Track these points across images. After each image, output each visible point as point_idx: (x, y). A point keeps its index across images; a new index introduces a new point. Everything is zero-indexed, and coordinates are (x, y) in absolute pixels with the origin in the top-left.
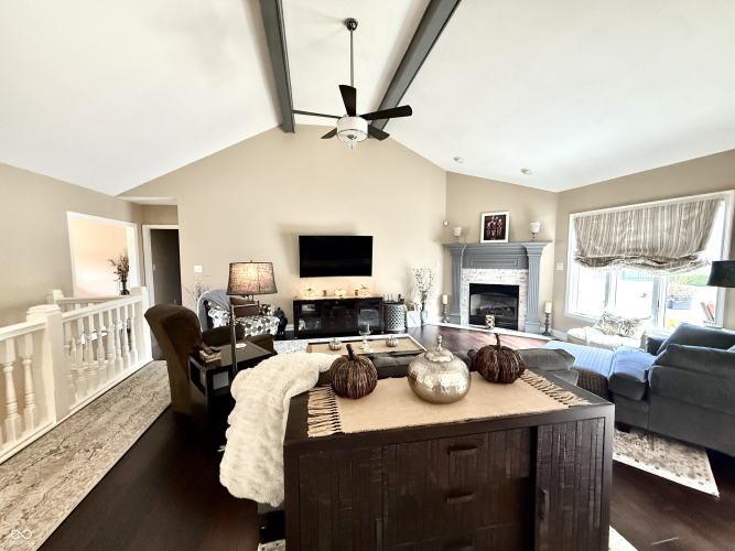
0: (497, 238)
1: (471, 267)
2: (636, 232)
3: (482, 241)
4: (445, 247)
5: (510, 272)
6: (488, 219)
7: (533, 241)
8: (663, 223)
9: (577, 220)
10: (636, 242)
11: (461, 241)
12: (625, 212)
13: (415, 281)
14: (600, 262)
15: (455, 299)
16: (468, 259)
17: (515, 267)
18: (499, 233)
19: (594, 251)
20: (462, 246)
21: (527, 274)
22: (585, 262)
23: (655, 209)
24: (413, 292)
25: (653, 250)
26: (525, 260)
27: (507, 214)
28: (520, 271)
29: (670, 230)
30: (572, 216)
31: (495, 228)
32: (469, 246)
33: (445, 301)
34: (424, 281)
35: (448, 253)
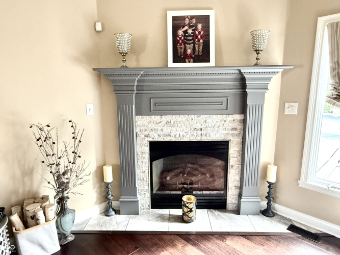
1: (150, 112)
3: (171, 64)
4: (102, 74)
5: (214, 119)
6: (178, 23)
7: (256, 65)
11: (131, 63)
13: (36, 153)
15: (126, 172)
16: (145, 99)
17: (225, 111)
18: (199, 48)
20: (134, 72)
21: (244, 122)
24: (37, 176)
26: (242, 99)
27: (211, 13)
28: (231, 117)
30: (322, 21)
32: (148, 72)
33: (109, 177)
34: (60, 148)
35: (107, 89)
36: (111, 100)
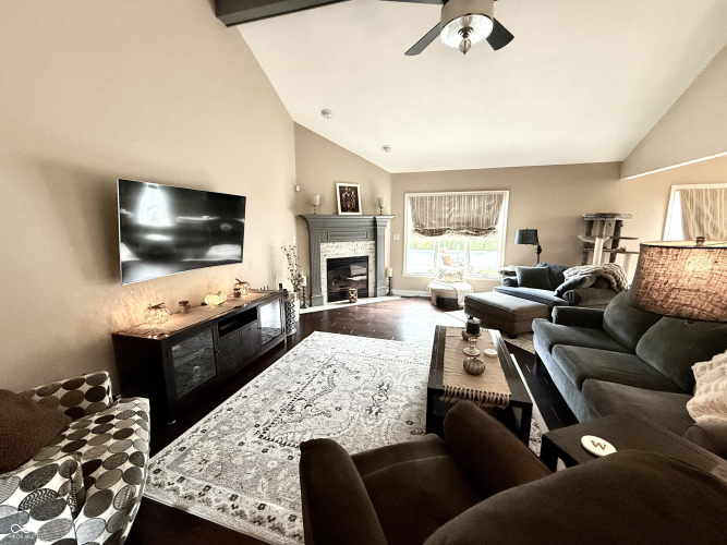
0: (353, 211)
1: (327, 240)
2: (459, 211)
5: (361, 244)
6: (342, 190)
7: (381, 215)
8: (475, 206)
9: (412, 199)
10: (458, 218)
11: (318, 211)
12: (450, 197)
14: (432, 233)
16: (325, 233)
17: (363, 239)
18: (354, 205)
19: (431, 224)
21: (376, 245)
22: (424, 232)
23: (470, 197)
25: (468, 224)
26: (374, 233)
27: (358, 187)
28: (369, 243)
29: (479, 211)
30: (407, 196)
31: (349, 200)
33: (304, 284)
36: (304, 233)
